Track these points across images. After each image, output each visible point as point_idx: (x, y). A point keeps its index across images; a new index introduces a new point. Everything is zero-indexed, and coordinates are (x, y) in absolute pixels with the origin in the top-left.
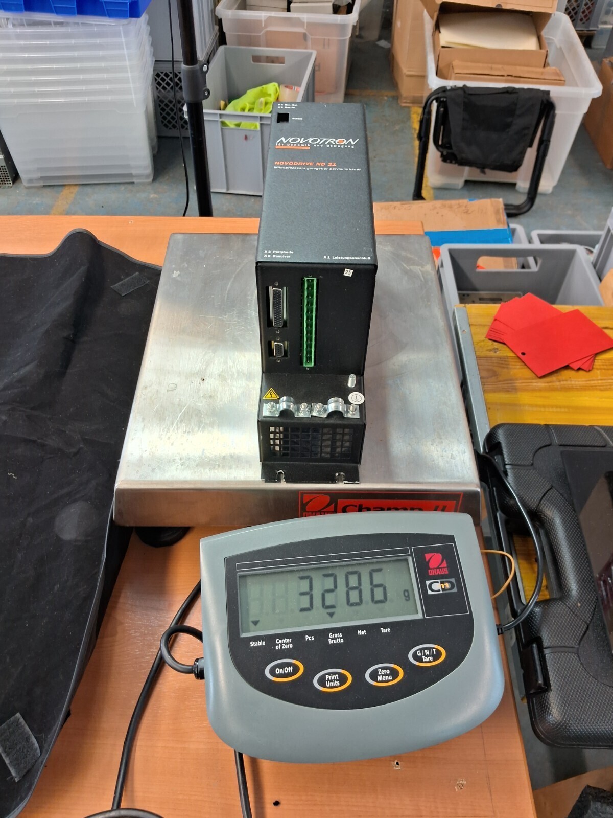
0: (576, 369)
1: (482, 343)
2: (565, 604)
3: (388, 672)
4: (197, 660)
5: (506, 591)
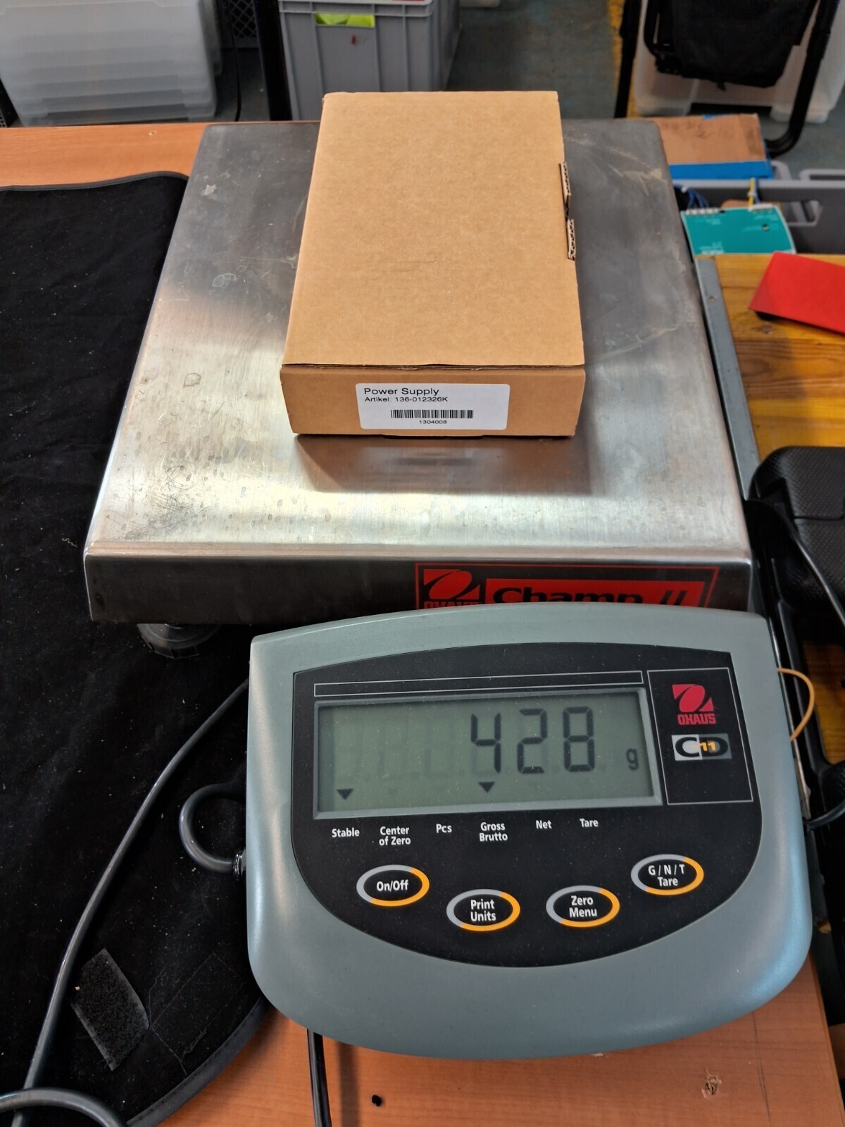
1: (743, 319)
3: (590, 901)
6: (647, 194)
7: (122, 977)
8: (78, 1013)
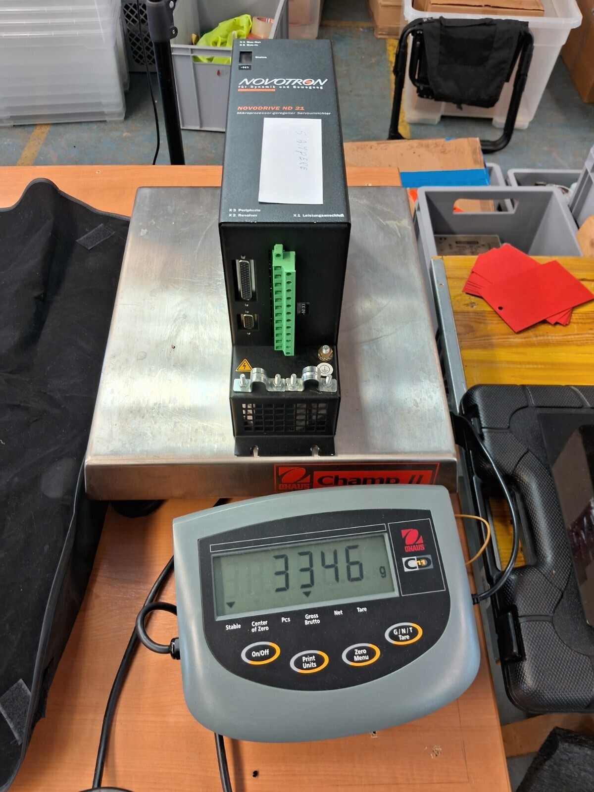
0: (553, 323)
1: (459, 298)
2: (540, 571)
3: (365, 651)
4: (173, 640)
5: (482, 556)
6: (399, 235)
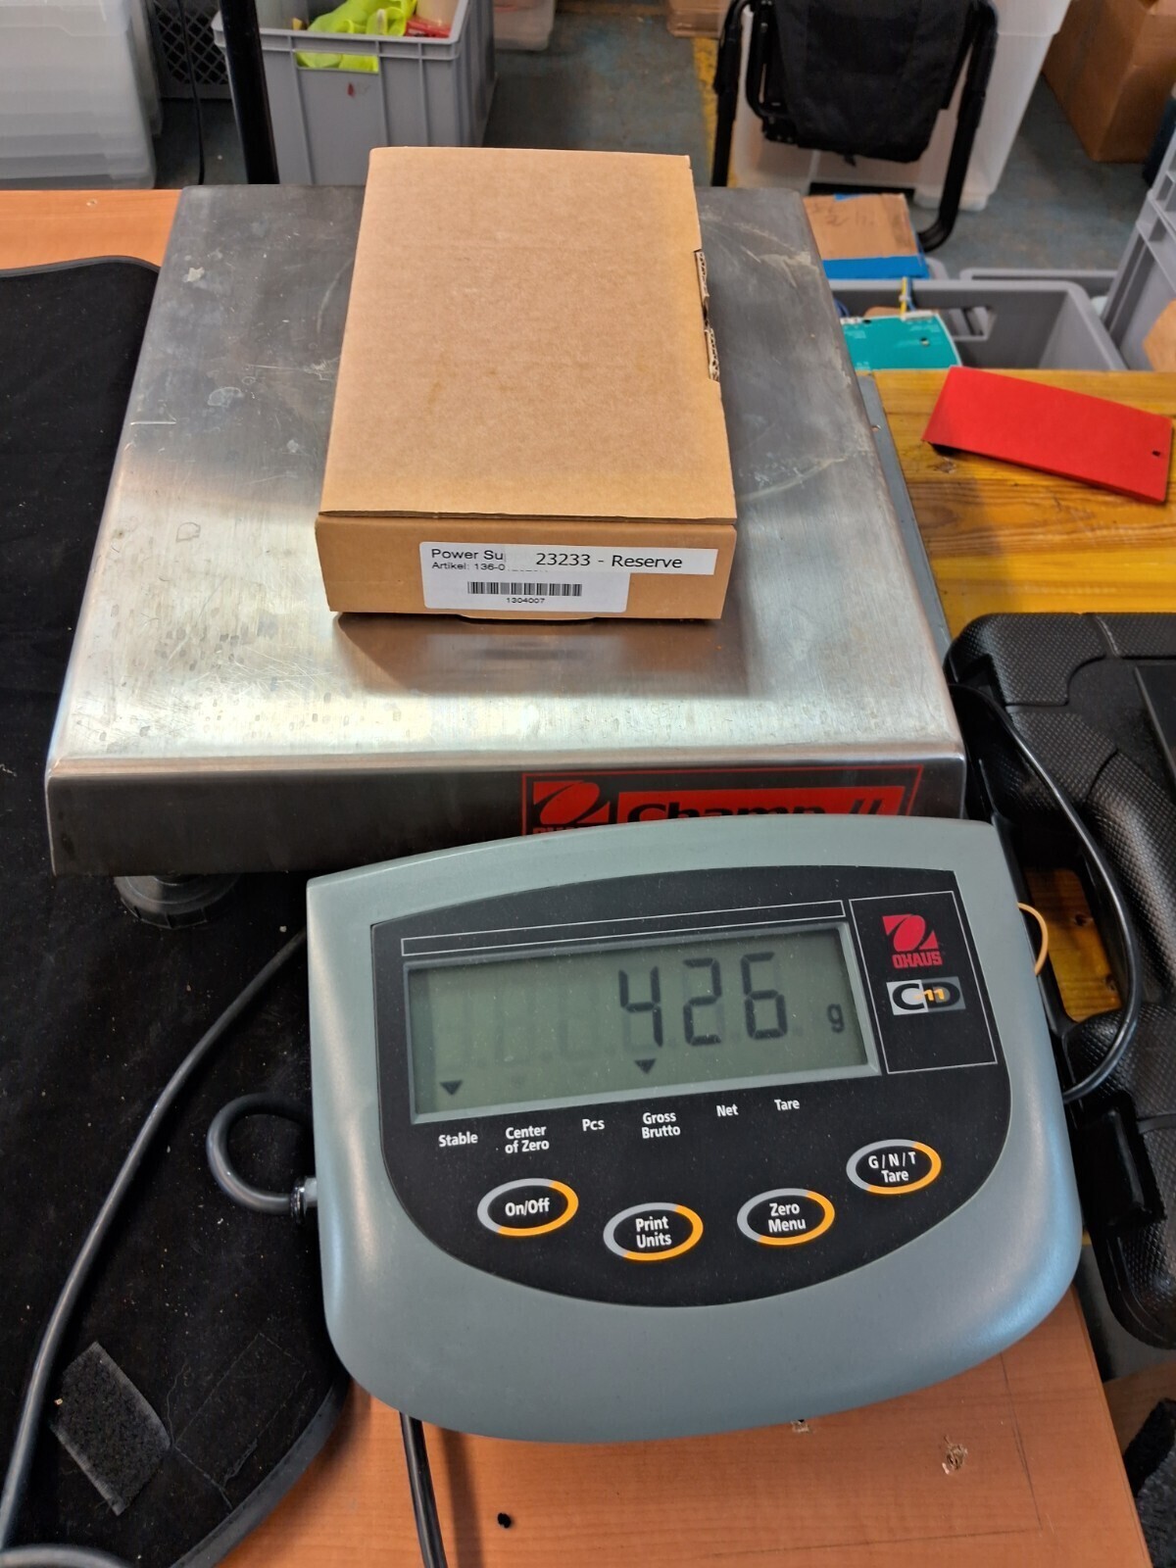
1: (915, 454)
3: (796, 1209)
6: (794, 284)
7: (123, 1379)
8: (62, 1438)
